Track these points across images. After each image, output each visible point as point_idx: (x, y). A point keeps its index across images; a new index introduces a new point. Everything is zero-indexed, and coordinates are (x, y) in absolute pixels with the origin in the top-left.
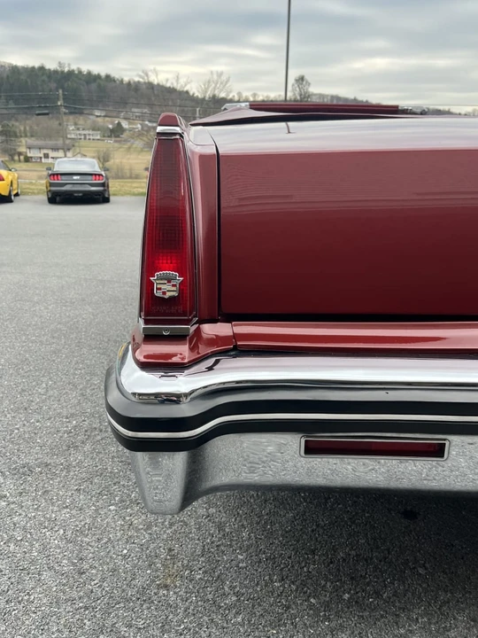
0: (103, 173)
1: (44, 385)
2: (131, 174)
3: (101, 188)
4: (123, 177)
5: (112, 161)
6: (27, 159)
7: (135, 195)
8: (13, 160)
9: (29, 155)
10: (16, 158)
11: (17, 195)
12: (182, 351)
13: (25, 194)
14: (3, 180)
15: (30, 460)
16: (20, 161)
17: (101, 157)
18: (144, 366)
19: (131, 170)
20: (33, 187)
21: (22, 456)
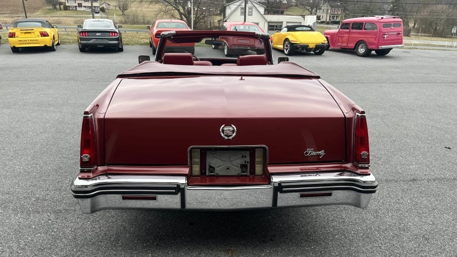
0: (117, 31)
1: (68, 179)
2: (144, 20)
3: (117, 42)
4: (138, 23)
5: (129, 10)
6: (66, 8)
7: (142, 44)
8: (55, 8)
9: (67, 5)
10: (58, 7)
11: (58, 44)
12: (91, 175)
13: (64, 43)
14: (48, 36)
15: (60, 208)
16: (60, 9)
17: (121, 6)
18: (80, 179)
19: (144, 16)
20: (69, 37)
21: (58, 207)
